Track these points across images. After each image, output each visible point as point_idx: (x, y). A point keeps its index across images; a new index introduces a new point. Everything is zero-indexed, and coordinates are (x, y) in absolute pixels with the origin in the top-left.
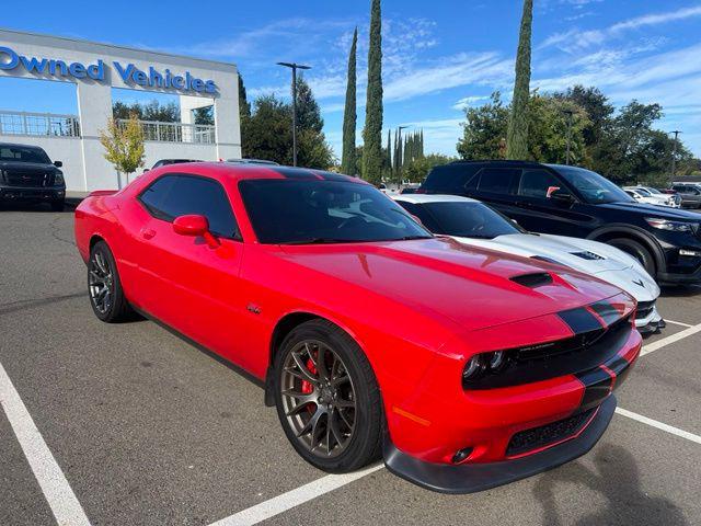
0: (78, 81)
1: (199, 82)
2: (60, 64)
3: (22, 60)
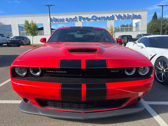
0: (108, 20)
1: (136, 15)
2: (104, 17)
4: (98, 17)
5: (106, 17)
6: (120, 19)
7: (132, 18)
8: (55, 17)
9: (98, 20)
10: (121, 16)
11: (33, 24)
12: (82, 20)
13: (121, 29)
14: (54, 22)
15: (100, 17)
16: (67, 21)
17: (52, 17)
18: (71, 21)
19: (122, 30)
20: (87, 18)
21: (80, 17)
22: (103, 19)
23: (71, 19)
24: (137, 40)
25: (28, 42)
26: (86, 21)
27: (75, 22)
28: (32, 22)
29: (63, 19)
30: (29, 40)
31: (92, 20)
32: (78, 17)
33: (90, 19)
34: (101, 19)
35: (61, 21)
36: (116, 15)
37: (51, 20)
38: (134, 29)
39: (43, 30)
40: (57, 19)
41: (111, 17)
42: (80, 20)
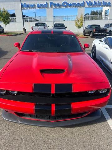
0: (78, 7)
1: (106, 3)
2: (75, 4)
3: (68, 4)
4: (69, 4)
5: (77, 3)
6: (91, 7)
7: (103, 6)
8: (26, 2)
9: (69, 7)
10: (92, 3)
11: (5, 12)
12: (53, 7)
13: (91, 17)
14: (25, 9)
15: (71, 3)
16: (38, 7)
17: (23, 3)
18: (42, 7)
19: (92, 19)
20: (58, 4)
21: (51, 3)
22: (74, 6)
23: (42, 5)
24: (104, 38)
25: (2, 30)
26: (57, 7)
27: (46, 8)
28: (4, 9)
29: (35, 5)
30: (2, 28)
31: (63, 6)
32: (49, 3)
33: (61, 5)
34: (72, 6)
35: (32, 7)
36: (87, 2)
37: (22, 6)
38: (103, 17)
39: (15, 17)
40: (28, 5)
41: (82, 3)
42: (51, 7)
